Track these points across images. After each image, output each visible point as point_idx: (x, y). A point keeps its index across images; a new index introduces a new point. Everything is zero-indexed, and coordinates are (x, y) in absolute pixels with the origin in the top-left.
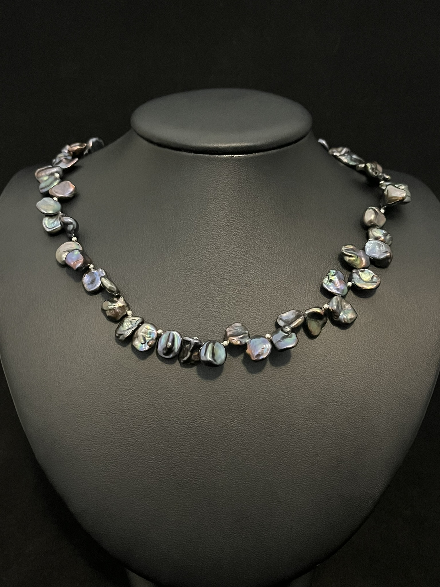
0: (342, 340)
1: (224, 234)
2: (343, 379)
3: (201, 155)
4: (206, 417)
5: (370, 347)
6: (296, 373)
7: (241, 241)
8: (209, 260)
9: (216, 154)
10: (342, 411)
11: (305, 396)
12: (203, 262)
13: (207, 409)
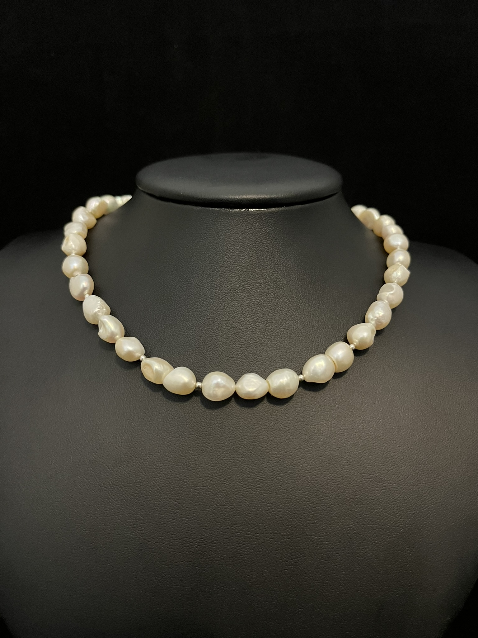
0: (383, 440)
1: (236, 302)
2: (384, 492)
3: (210, 208)
4: (205, 540)
5: (419, 450)
6: (324, 483)
7: (256, 312)
8: (216, 334)
9: (228, 208)
10: (383, 536)
11: (335, 515)
12: (209, 336)
13: (207, 528)
